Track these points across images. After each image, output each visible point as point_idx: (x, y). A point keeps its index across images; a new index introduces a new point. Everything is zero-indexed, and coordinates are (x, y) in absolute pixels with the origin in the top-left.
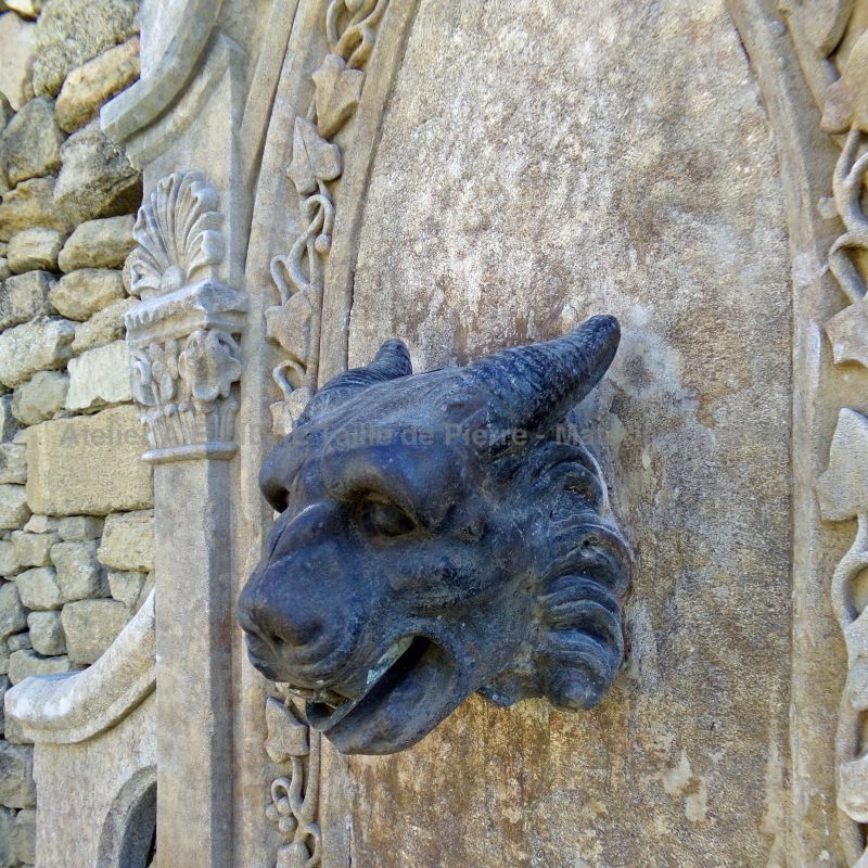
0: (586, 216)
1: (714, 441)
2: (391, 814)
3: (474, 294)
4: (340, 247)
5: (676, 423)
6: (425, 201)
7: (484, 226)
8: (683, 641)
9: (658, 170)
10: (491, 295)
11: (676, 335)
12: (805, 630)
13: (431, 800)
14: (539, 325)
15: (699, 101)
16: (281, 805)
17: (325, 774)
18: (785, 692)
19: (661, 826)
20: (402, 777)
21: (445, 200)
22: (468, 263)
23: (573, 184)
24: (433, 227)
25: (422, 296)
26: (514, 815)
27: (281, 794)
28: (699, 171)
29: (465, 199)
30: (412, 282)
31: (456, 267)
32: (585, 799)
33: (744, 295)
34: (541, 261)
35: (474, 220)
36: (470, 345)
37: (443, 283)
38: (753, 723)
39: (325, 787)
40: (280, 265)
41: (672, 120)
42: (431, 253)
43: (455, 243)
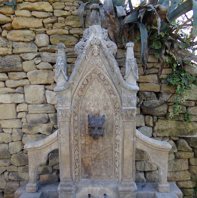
0: (101, 108)
1: (109, 121)
2: (85, 146)
3: (93, 111)
4: (80, 105)
5: (107, 120)
6: (88, 103)
7: (94, 106)
8: (107, 132)
9: (106, 106)
10: (94, 111)
11: (107, 116)
12: (114, 131)
13: (89, 144)
14: (98, 114)
15: (108, 103)
16: (76, 148)
17: (79, 145)
18: (113, 134)
19: (106, 142)
20: (86, 143)
21: (90, 104)
22: (92, 109)
23: (100, 105)
24: (89, 105)
25: (88, 110)
26: (96, 144)
27: (75, 147)
28: (108, 107)
29: (92, 104)
30: (87, 109)
31: (91, 109)
32: (101, 142)
33: (111, 114)
34: (98, 110)
35: (93, 106)
36: (93, 114)
37: (90, 110)
38: (111, 136)
39: (79, 146)
40: (75, 106)
41: (107, 103)
42: (89, 107)
43: (91, 107)
